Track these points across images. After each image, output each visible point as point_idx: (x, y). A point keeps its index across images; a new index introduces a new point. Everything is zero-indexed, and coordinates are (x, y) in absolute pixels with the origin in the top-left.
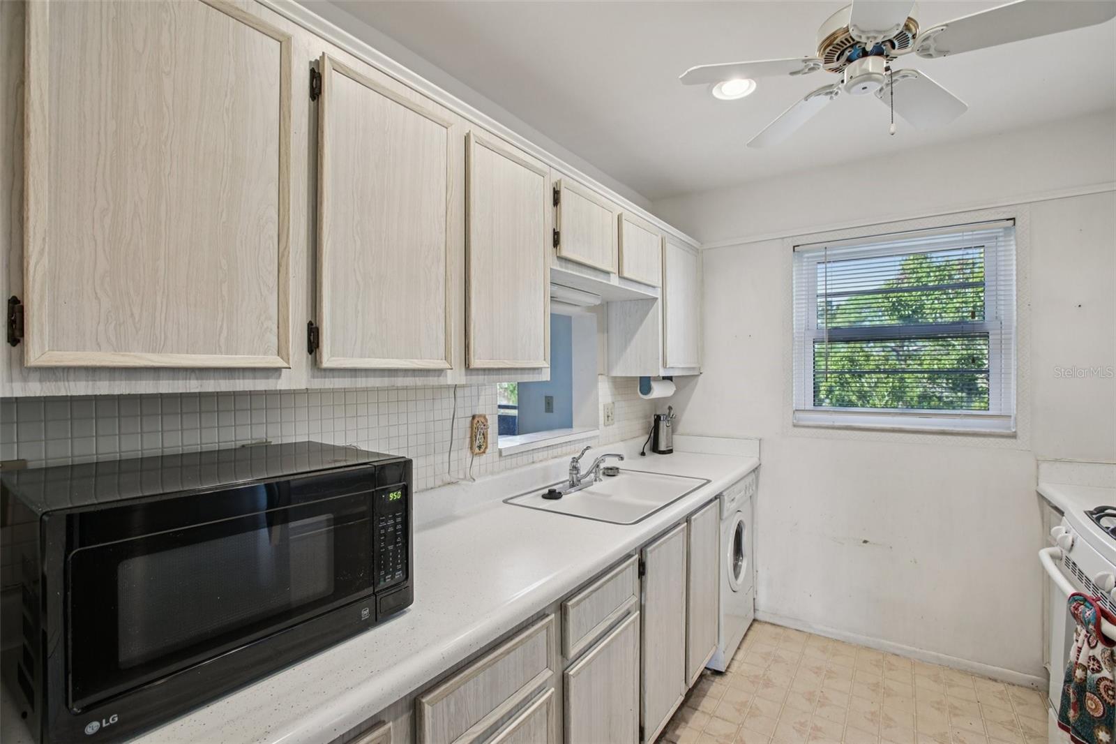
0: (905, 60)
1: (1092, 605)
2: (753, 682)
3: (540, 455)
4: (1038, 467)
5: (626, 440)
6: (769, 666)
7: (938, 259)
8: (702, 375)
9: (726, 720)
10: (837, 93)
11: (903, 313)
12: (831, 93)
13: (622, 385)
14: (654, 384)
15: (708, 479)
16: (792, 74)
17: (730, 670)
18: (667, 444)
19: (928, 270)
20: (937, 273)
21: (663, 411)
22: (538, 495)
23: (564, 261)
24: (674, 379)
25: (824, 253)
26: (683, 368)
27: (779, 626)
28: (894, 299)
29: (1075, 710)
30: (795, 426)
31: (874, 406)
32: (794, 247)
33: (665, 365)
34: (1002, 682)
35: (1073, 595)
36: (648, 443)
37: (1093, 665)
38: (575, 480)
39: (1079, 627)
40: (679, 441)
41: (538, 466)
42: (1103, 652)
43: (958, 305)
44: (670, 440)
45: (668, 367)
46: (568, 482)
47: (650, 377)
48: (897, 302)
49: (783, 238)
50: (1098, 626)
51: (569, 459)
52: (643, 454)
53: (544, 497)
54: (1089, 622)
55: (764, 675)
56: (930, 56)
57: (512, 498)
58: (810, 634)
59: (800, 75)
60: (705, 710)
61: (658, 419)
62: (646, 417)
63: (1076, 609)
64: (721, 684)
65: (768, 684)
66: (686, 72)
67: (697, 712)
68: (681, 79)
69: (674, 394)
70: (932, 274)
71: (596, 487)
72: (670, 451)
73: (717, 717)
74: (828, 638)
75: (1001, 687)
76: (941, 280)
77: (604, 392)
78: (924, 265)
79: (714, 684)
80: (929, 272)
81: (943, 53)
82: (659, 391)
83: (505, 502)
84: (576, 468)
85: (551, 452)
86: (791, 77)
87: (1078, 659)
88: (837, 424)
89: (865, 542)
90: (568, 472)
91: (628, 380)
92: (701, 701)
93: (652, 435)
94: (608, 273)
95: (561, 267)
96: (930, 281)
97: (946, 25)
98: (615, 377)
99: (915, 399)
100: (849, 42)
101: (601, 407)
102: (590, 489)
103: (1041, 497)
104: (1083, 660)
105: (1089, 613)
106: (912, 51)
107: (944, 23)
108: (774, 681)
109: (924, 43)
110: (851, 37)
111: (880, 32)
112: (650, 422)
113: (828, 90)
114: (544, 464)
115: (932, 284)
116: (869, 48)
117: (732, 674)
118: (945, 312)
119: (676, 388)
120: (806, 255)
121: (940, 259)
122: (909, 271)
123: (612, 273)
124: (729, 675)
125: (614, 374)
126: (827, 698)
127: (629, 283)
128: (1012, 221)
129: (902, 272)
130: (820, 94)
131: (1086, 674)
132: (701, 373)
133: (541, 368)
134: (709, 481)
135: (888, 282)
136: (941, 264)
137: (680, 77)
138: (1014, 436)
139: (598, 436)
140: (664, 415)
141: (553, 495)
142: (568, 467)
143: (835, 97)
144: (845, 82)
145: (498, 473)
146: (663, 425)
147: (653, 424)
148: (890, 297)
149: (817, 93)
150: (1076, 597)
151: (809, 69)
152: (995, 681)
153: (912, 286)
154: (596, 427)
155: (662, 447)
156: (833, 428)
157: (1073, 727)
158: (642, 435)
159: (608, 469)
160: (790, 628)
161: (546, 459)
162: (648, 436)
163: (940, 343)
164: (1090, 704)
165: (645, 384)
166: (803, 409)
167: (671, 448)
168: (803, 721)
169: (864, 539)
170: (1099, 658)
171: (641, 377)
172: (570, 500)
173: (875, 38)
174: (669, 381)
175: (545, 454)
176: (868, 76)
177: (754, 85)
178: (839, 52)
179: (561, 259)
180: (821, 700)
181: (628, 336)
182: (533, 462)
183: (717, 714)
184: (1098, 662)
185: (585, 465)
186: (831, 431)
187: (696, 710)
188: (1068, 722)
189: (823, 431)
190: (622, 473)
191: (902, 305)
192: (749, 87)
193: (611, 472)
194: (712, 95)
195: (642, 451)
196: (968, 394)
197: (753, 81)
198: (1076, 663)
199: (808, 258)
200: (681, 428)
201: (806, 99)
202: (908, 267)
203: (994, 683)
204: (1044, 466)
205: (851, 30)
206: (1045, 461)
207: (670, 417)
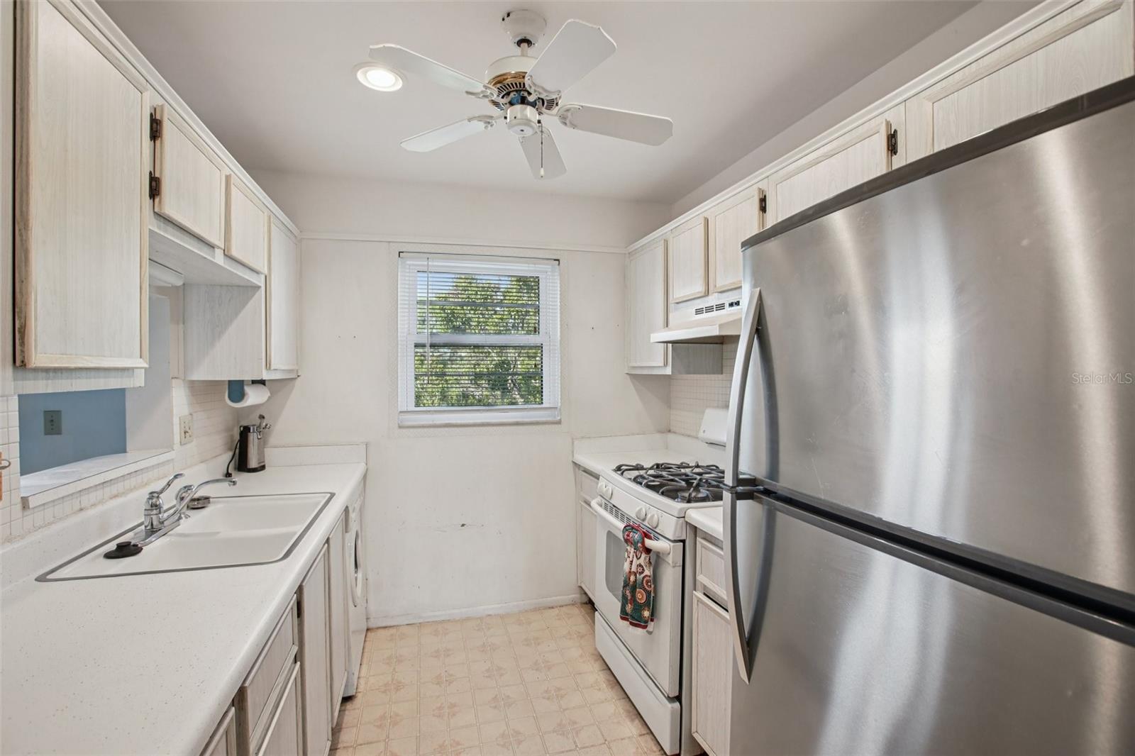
0: (550, 119)
1: (637, 530)
2: (385, 692)
3: (93, 497)
4: (573, 443)
5: (207, 460)
6: (394, 669)
7: (483, 282)
8: (299, 378)
9: (371, 743)
10: (492, 126)
11: (455, 323)
12: (489, 123)
13: (203, 391)
14: (248, 389)
15: (331, 491)
16: (468, 93)
17: (359, 690)
18: (259, 460)
19: (476, 289)
20: (483, 293)
21: (252, 420)
22: (100, 555)
23: (162, 220)
24: (267, 383)
25: (426, 263)
26: (283, 370)
27: (390, 627)
28: (449, 311)
29: (631, 604)
30: (400, 427)
31: (424, 405)
32: (399, 253)
33: (268, 366)
34: (557, 607)
35: (625, 527)
36: (233, 462)
37: (640, 570)
38: (155, 523)
39: (629, 548)
40: (271, 455)
41: (92, 512)
42: (645, 559)
43: (496, 320)
44: (261, 454)
45: (272, 368)
46: (143, 527)
47: (243, 381)
48: (451, 313)
49: (389, 242)
50: (643, 543)
51: (143, 494)
52: (228, 475)
53: (109, 556)
54: (638, 542)
55: (393, 680)
56: (565, 124)
57: (53, 571)
58: (420, 623)
59: (473, 97)
60: (345, 745)
61: (245, 432)
62: (229, 429)
63: (628, 536)
64: (354, 709)
65: (398, 687)
66: (382, 46)
67: (338, 750)
68: (371, 49)
69: (268, 400)
70: (479, 293)
71: (186, 525)
72: (263, 468)
73: (361, 745)
74: (436, 621)
75: (556, 611)
76: (486, 299)
77: (179, 400)
78: (473, 285)
79: (347, 712)
80: (477, 292)
81: (574, 126)
82: (254, 397)
83: (42, 579)
84: (156, 506)
85: (109, 491)
86: (465, 95)
87: (631, 569)
88: (438, 422)
89: (463, 525)
90: (143, 512)
91: (213, 385)
92: (339, 737)
93: (237, 451)
94: (212, 246)
95: (159, 228)
96: (477, 299)
97: (582, 106)
98: (193, 382)
99: (455, 397)
100: (517, 87)
101: (176, 421)
102: (178, 530)
103: (575, 464)
104: (634, 569)
105: (637, 536)
106: (556, 115)
107: (581, 104)
108: (403, 681)
109: (565, 113)
110: (524, 84)
111: (546, 91)
112: (232, 436)
113: (488, 120)
114: (100, 508)
115: (479, 301)
116: (531, 99)
117: (362, 693)
118: (488, 325)
119: (271, 394)
120: (408, 262)
121: (484, 282)
122: (461, 289)
123: (219, 248)
124: (359, 696)
125: (195, 377)
126: (451, 675)
127: (235, 264)
128: (557, 262)
129: (455, 288)
130: (480, 121)
131: (636, 577)
132: (298, 376)
133: (133, 369)
134: (333, 495)
135: (438, 295)
136: (485, 285)
137: (371, 47)
138: (559, 422)
139: (173, 459)
140: (254, 425)
141: (125, 550)
142: (143, 505)
143: (489, 127)
144: (508, 118)
145: (22, 537)
146: (253, 438)
147: (237, 437)
148: (445, 309)
149: (480, 118)
150: (627, 528)
151: (484, 96)
152: (553, 608)
153: (465, 301)
154: (170, 447)
155: (253, 463)
156: (423, 427)
157: (631, 616)
158: (225, 453)
159: (193, 500)
160: (400, 626)
161: (102, 502)
162: (231, 454)
163: (480, 351)
164: (639, 596)
165: (236, 389)
166: (405, 410)
167: (262, 464)
168: (439, 705)
169: (461, 524)
170: (643, 564)
171: (229, 381)
172: (154, 552)
173: (540, 93)
174: (262, 386)
175: (99, 493)
176: (528, 122)
177: (399, 85)
178: (505, 92)
179: (160, 216)
180: (447, 679)
181: (217, 329)
182: (81, 510)
183: (360, 741)
184: (642, 567)
185: (168, 500)
186: (432, 429)
187: (336, 749)
188: (627, 614)
189: (426, 430)
190: (214, 502)
191: (454, 317)
192: (394, 85)
193: (199, 503)
194: (356, 75)
195: (226, 472)
196: (503, 392)
197: (401, 81)
198: (630, 572)
199: (410, 265)
200: (273, 440)
201: (469, 120)
202: (461, 284)
203: (553, 610)
204: (576, 442)
205: (526, 79)
206: (576, 439)
207: (263, 429)
